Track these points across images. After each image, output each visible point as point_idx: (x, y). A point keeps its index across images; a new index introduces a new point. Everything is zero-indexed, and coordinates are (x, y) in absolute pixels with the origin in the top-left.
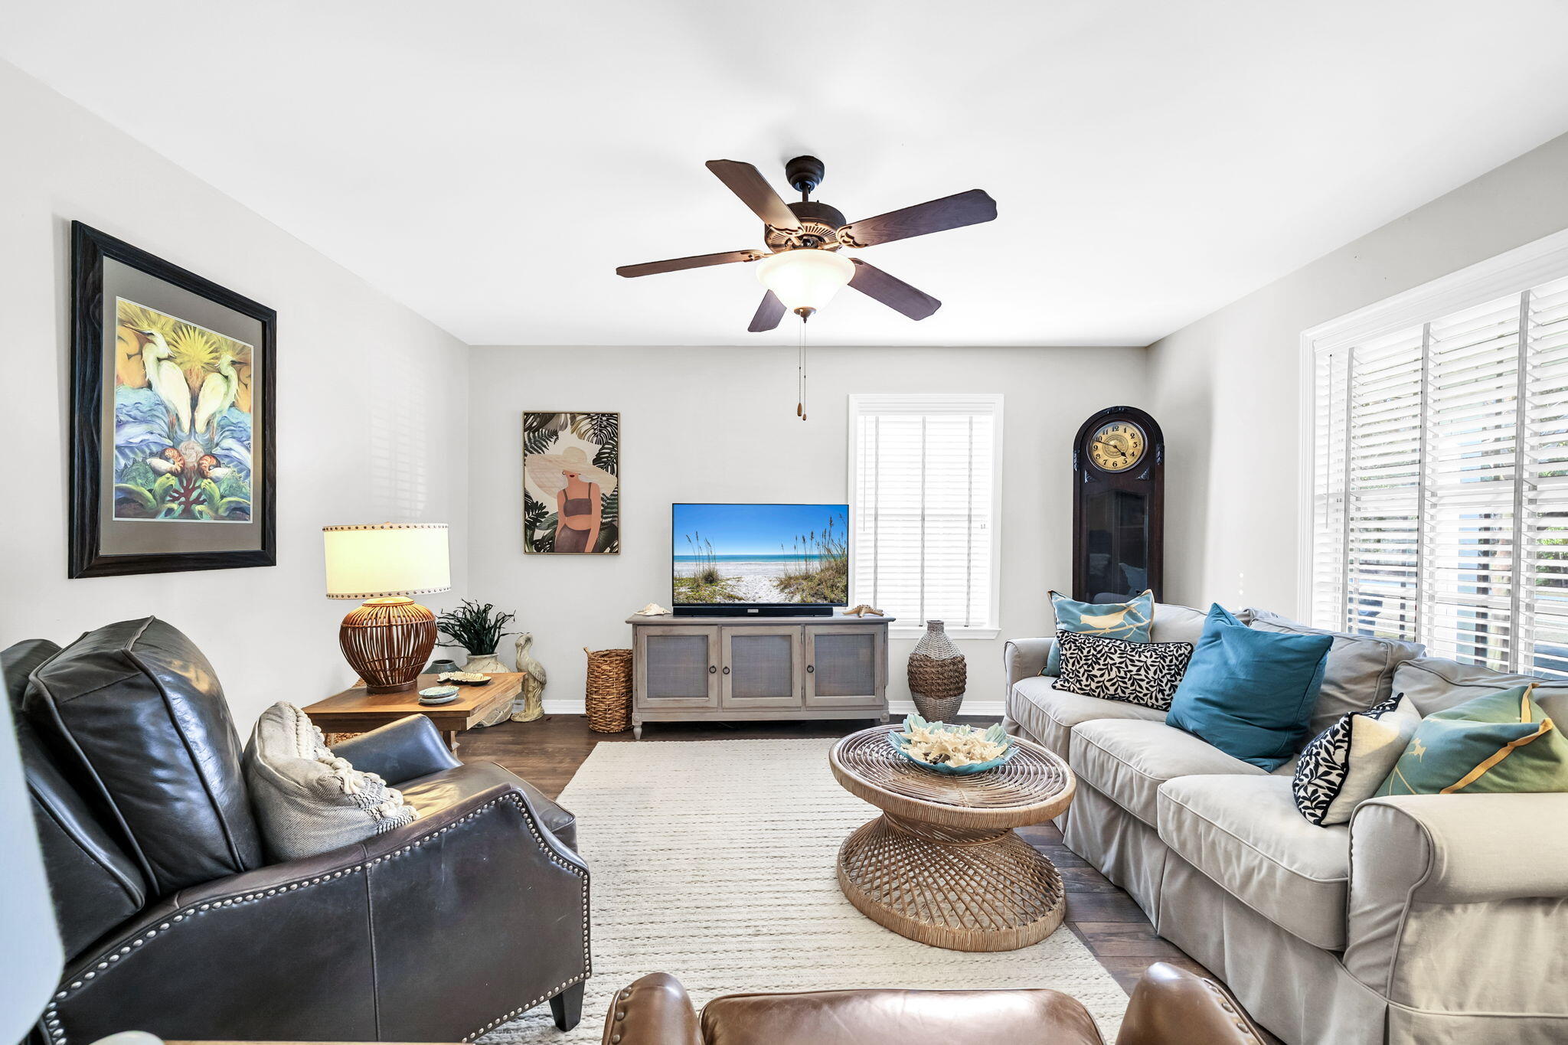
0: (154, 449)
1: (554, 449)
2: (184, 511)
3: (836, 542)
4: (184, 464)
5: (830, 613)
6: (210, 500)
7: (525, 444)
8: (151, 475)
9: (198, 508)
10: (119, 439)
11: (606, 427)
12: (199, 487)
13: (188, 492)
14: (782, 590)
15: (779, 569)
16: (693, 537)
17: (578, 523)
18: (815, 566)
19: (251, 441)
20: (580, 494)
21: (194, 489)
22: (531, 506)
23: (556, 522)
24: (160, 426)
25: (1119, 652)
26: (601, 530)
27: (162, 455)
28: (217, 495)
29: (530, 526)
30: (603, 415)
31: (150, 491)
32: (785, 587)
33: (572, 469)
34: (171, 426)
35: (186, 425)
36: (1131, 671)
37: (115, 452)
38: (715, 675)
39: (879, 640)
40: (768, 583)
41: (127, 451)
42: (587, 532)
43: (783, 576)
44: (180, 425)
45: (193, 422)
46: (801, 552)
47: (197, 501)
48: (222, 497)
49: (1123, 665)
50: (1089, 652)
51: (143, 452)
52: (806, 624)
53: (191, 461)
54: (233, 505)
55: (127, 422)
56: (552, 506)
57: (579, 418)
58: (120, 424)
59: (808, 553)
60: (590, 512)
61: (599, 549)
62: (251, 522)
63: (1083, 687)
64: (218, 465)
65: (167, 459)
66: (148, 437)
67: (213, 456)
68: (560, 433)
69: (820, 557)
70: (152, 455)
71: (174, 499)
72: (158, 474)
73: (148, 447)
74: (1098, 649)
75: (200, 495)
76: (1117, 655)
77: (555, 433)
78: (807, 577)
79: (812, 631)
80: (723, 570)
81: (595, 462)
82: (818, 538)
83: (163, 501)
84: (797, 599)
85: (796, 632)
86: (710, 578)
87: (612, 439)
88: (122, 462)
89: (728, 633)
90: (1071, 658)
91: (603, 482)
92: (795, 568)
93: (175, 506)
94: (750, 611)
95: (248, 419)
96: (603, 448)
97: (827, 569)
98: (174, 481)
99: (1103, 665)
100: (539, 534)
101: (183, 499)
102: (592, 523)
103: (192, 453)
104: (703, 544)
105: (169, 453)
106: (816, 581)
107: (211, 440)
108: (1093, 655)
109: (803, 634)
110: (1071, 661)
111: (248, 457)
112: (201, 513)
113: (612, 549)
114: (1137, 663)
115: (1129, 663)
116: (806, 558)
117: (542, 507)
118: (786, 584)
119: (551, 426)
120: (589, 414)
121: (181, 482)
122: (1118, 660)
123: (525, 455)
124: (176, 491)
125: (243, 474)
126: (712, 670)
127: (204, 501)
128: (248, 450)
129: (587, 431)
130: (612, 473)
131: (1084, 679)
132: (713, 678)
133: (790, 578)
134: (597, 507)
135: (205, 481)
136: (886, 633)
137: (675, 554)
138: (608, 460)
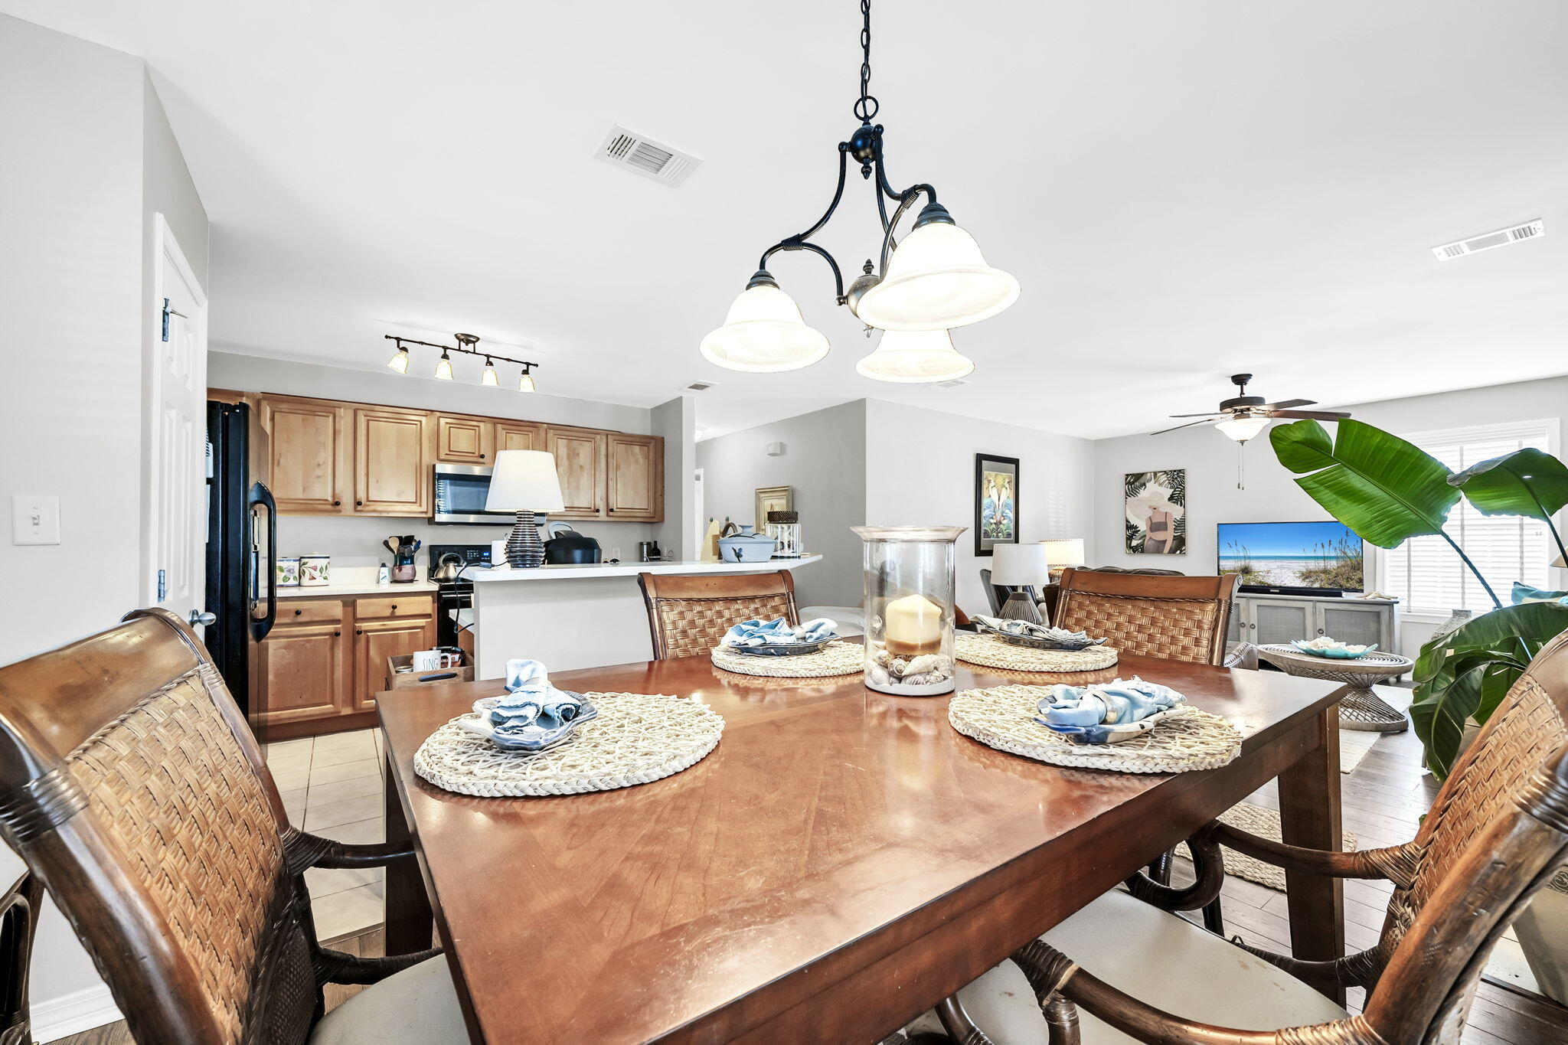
1: (1143, 494)
3: (1352, 547)
5: (1340, 595)
7: (1126, 492)
11: (1177, 479)
14: (1304, 580)
15: (1302, 566)
16: (1233, 545)
17: (1159, 536)
18: (1333, 564)
20: (1160, 519)
22: (1131, 528)
23: (1145, 536)
26: (1174, 540)
29: (1129, 538)
30: (1175, 471)
32: (1307, 578)
33: (1154, 505)
38: (1245, 628)
39: (1384, 617)
40: (1292, 574)
42: (1165, 542)
43: (1304, 570)
46: (1320, 554)
52: (1318, 601)
56: (1143, 527)
57: (1159, 474)
59: (1326, 555)
60: (1166, 529)
61: (1172, 551)
68: (1147, 484)
69: (1337, 558)
77: (1144, 484)
78: (1325, 571)
79: (1322, 606)
80: (1256, 565)
81: (1169, 499)
82: (1335, 544)
84: (1317, 585)
85: (1308, 606)
86: (1246, 571)
87: (1180, 485)
89: (1254, 604)
91: (1176, 511)
92: (1313, 565)
94: (1271, 591)
96: (1175, 491)
97: (1343, 566)
100: (1134, 543)
102: (1168, 536)
104: (1241, 549)
106: (1334, 574)
109: (1314, 607)
113: (1181, 551)
116: (1324, 558)
117: (1136, 527)
118: (1306, 575)
119: (1142, 480)
120: (1165, 472)
126: (1243, 625)
129: (1165, 481)
130: (1181, 505)
132: (1243, 631)
133: (1311, 572)
134: (1171, 526)
136: (1391, 612)
138: (1177, 498)
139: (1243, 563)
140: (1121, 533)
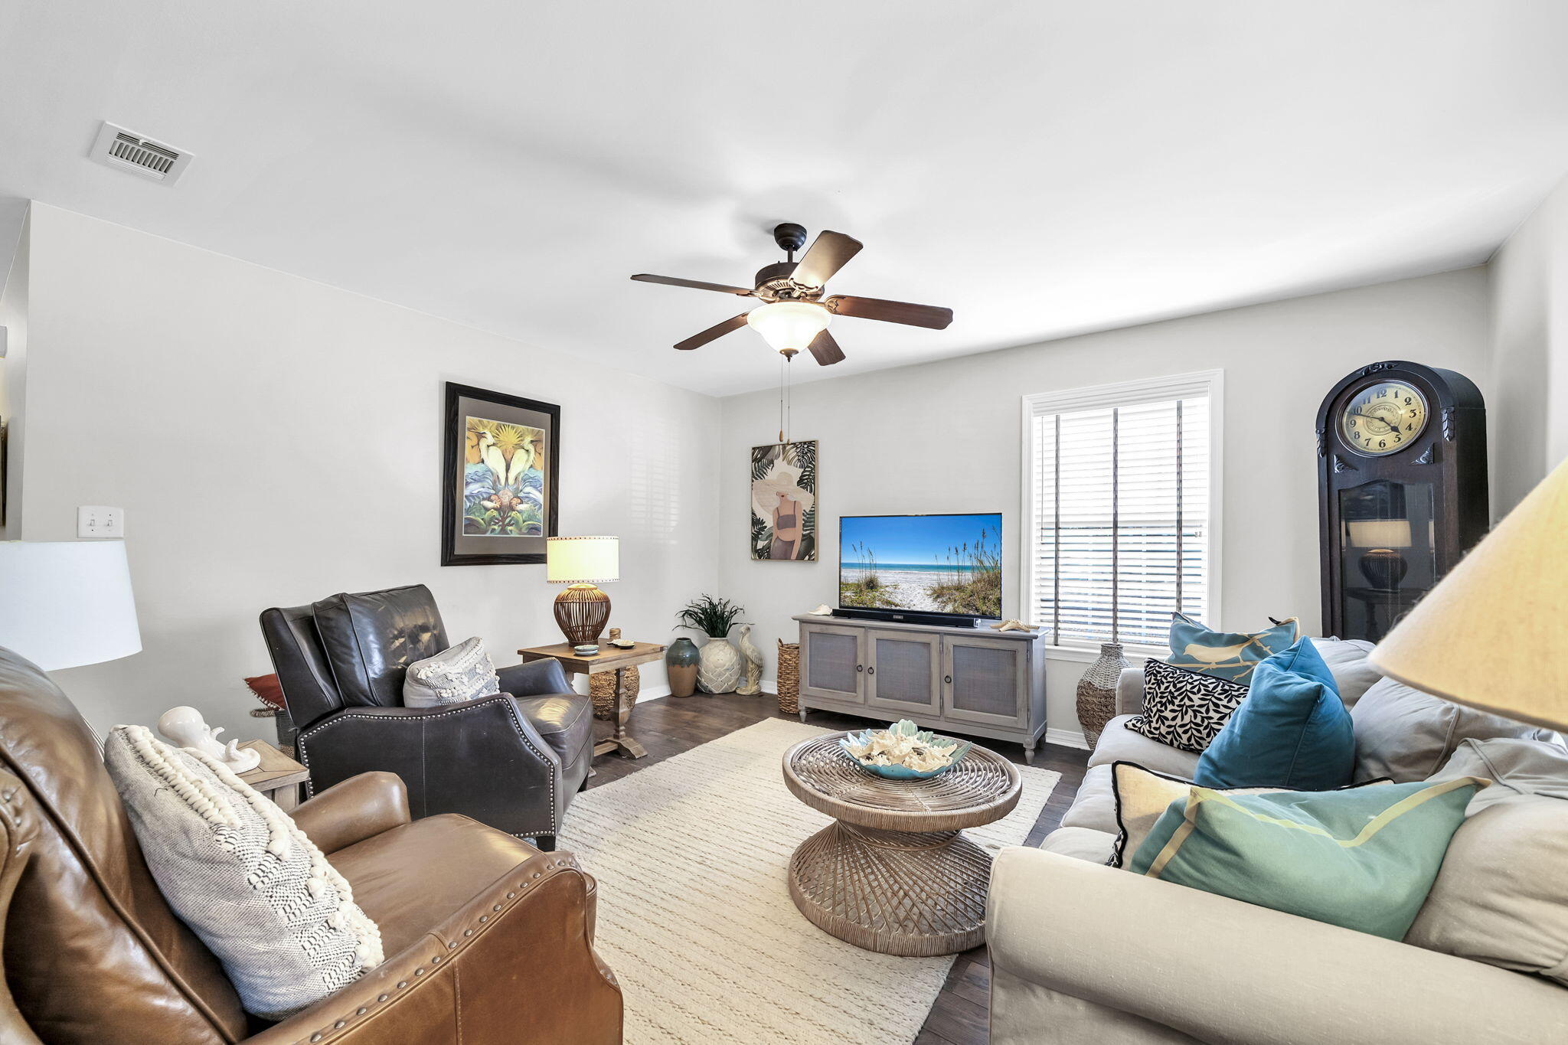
0: (485, 496)
1: (771, 475)
2: (501, 529)
3: (989, 553)
4: (501, 503)
5: (970, 624)
6: (517, 523)
7: (753, 473)
8: (483, 511)
9: (509, 528)
10: (466, 492)
11: (807, 452)
12: (510, 516)
13: (504, 519)
14: (935, 599)
15: (932, 579)
16: (858, 547)
17: (787, 535)
18: (968, 577)
19: (543, 487)
20: (787, 511)
21: (507, 517)
22: (756, 522)
23: (771, 535)
24: (489, 483)
25: (1203, 692)
26: (802, 540)
27: (489, 499)
28: (521, 521)
29: (755, 538)
30: (805, 443)
31: (482, 519)
32: (938, 597)
33: (783, 490)
34: (494, 483)
35: (503, 481)
36: (1211, 718)
37: (465, 499)
38: (863, 673)
40: (922, 591)
41: (471, 498)
42: (792, 543)
43: (936, 586)
44: (499, 481)
45: (507, 479)
46: (954, 563)
47: (509, 524)
48: (524, 522)
49: (1203, 710)
50: (1167, 688)
51: (479, 498)
52: (945, 634)
53: (506, 501)
54: (531, 526)
55: (471, 482)
56: (769, 522)
57: (788, 447)
58: (468, 484)
59: (960, 564)
60: (794, 525)
61: (801, 557)
62: (541, 536)
63: (1152, 730)
64: (522, 503)
65: (492, 501)
66: (482, 489)
67: (519, 498)
68: (775, 461)
69: (972, 568)
70: (484, 499)
71: (496, 524)
72: (487, 509)
73: (482, 495)
74: (1179, 686)
75: (510, 521)
76: (1199, 696)
77: (772, 462)
78: (959, 588)
79: (950, 641)
80: (884, 578)
81: (800, 483)
82: (970, 549)
83: (490, 525)
84: (949, 609)
85: (934, 640)
86: (872, 584)
87: (810, 463)
88: (468, 504)
89: (873, 636)
90: (1149, 693)
91: (804, 499)
92: (949, 578)
93: (496, 527)
94: (895, 617)
95: (540, 474)
96: (805, 471)
97: (980, 581)
98: (495, 513)
99: (1178, 706)
100: (760, 544)
101: (501, 523)
102: (795, 534)
103: (506, 497)
104: (866, 554)
105: (492, 498)
106: (968, 592)
107: (518, 488)
108: (1170, 692)
109: (941, 643)
110: (1148, 697)
111: (540, 497)
112: (511, 531)
113: (810, 556)
114: (1222, 709)
115: (1212, 707)
116: (959, 569)
117: (763, 522)
118: (938, 593)
119: (769, 456)
120: (795, 444)
121: (500, 514)
122: (1197, 702)
123: (753, 481)
124: (497, 519)
125: (537, 507)
126: (859, 668)
127: (513, 524)
128: (541, 492)
129: (794, 458)
130: (811, 492)
131: (1154, 720)
132: (860, 676)
133: (943, 588)
134: (800, 522)
135: (514, 512)
137: (842, 562)
138: (807, 481)
139: (868, 574)
140: (746, 530)
